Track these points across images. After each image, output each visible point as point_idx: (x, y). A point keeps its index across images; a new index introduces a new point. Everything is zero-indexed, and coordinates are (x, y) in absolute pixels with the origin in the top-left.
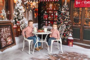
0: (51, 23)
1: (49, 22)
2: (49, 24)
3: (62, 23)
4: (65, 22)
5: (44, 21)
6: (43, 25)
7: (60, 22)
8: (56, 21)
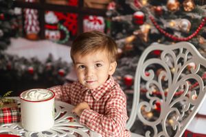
0: (61, 21)
1: (51, 18)
2: (53, 27)
3: (145, 28)
4: (173, 24)
5: (18, 11)
6: (13, 34)
7: (128, 19)
8: (102, 13)
